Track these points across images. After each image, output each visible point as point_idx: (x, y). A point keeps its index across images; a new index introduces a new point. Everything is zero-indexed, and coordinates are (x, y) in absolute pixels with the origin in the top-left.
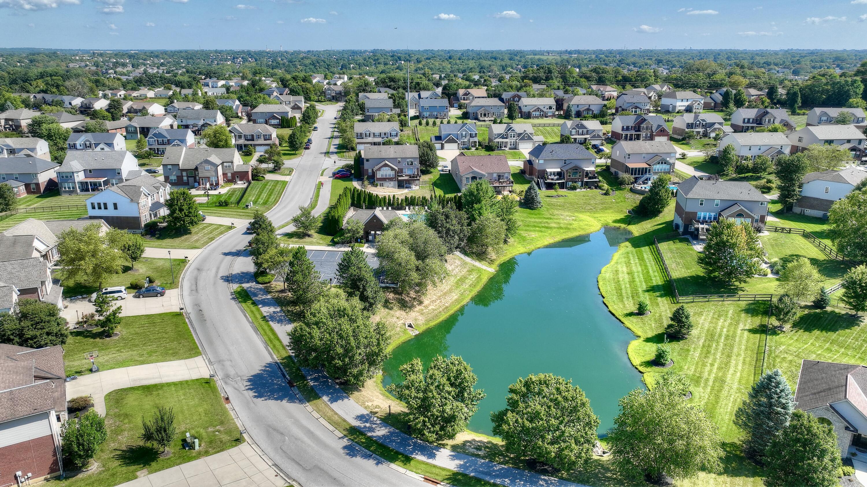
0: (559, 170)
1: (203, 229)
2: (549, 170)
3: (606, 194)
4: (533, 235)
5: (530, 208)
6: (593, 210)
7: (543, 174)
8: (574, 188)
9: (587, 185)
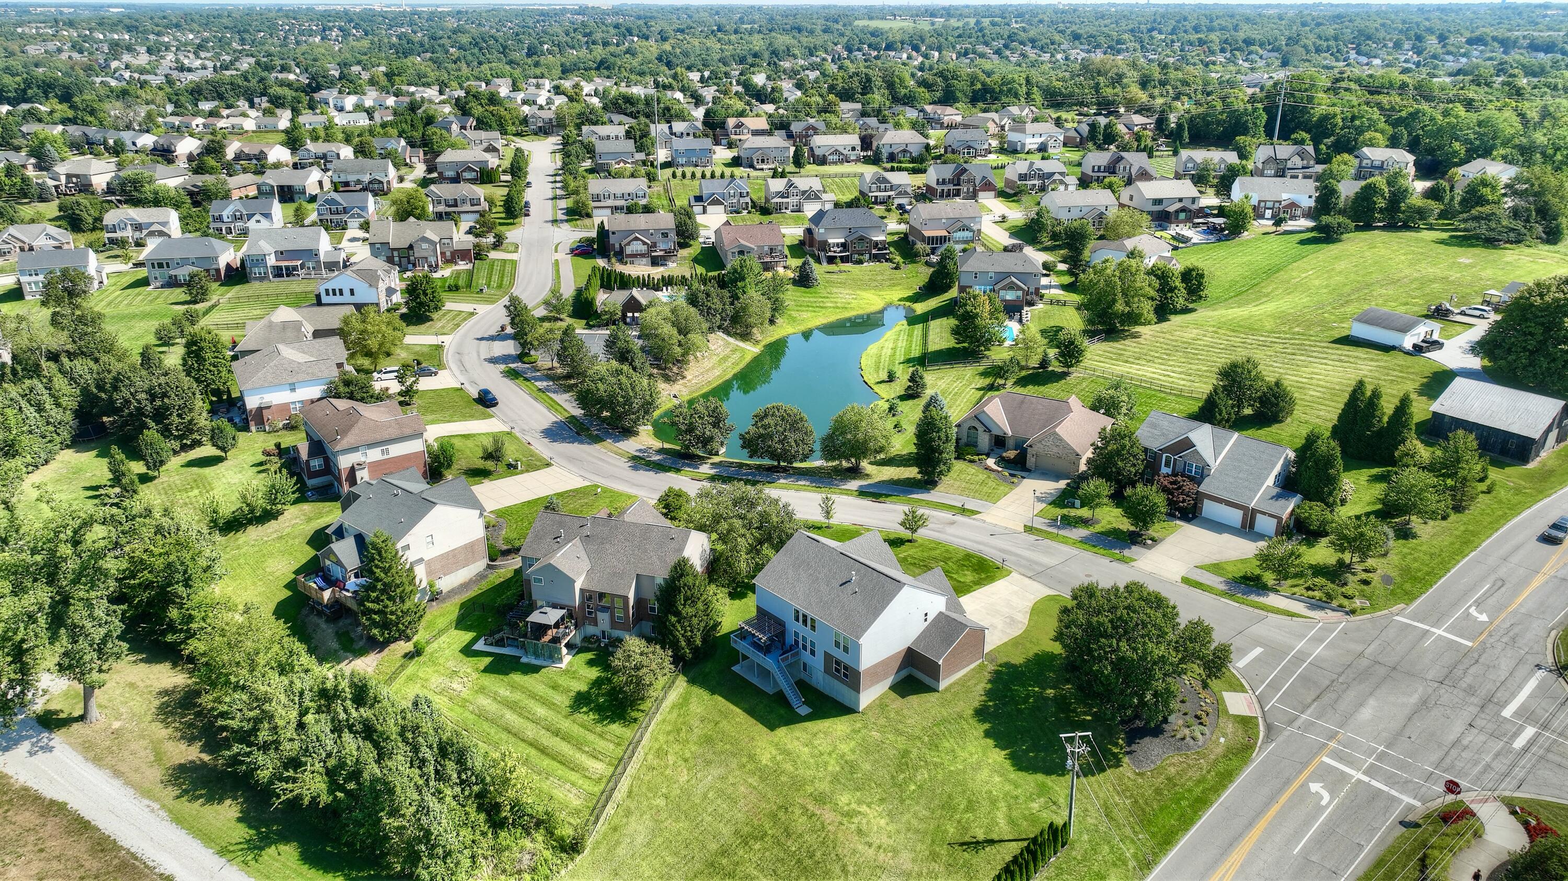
0: (843, 240)
1: (444, 315)
2: (830, 241)
3: (897, 268)
4: (805, 315)
5: (805, 286)
6: (878, 287)
7: (824, 246)
8: (860, 262)
9: (876, 258)
